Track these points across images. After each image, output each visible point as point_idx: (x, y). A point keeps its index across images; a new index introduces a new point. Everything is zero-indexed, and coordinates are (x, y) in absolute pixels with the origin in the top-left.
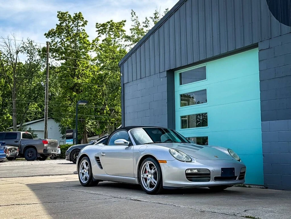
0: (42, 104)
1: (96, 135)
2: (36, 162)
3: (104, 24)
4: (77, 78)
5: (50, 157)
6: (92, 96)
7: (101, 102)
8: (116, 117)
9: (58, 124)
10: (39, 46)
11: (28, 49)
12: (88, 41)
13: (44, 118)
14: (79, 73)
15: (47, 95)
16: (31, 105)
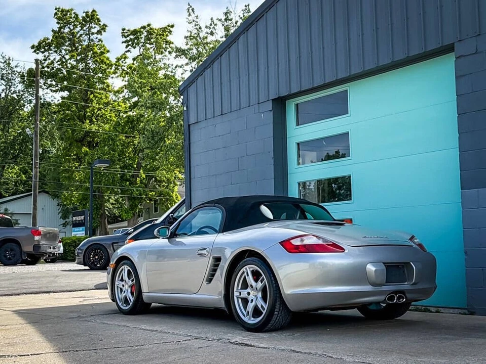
0: (27, 168)
1: (123, 221)
2: (20, 267)
3: (135, 30)
4: (90, 122)
5: (44, 258)
6: (117, 155)
7: (132, 164)
8: (157, 189)
9: (56, 202)
10: (22, 68)
11: (3, 72)
12: (108, 59)
13: (32, 191)
14: (93, 114)
15: (36, 151)
16: (8, 168)
